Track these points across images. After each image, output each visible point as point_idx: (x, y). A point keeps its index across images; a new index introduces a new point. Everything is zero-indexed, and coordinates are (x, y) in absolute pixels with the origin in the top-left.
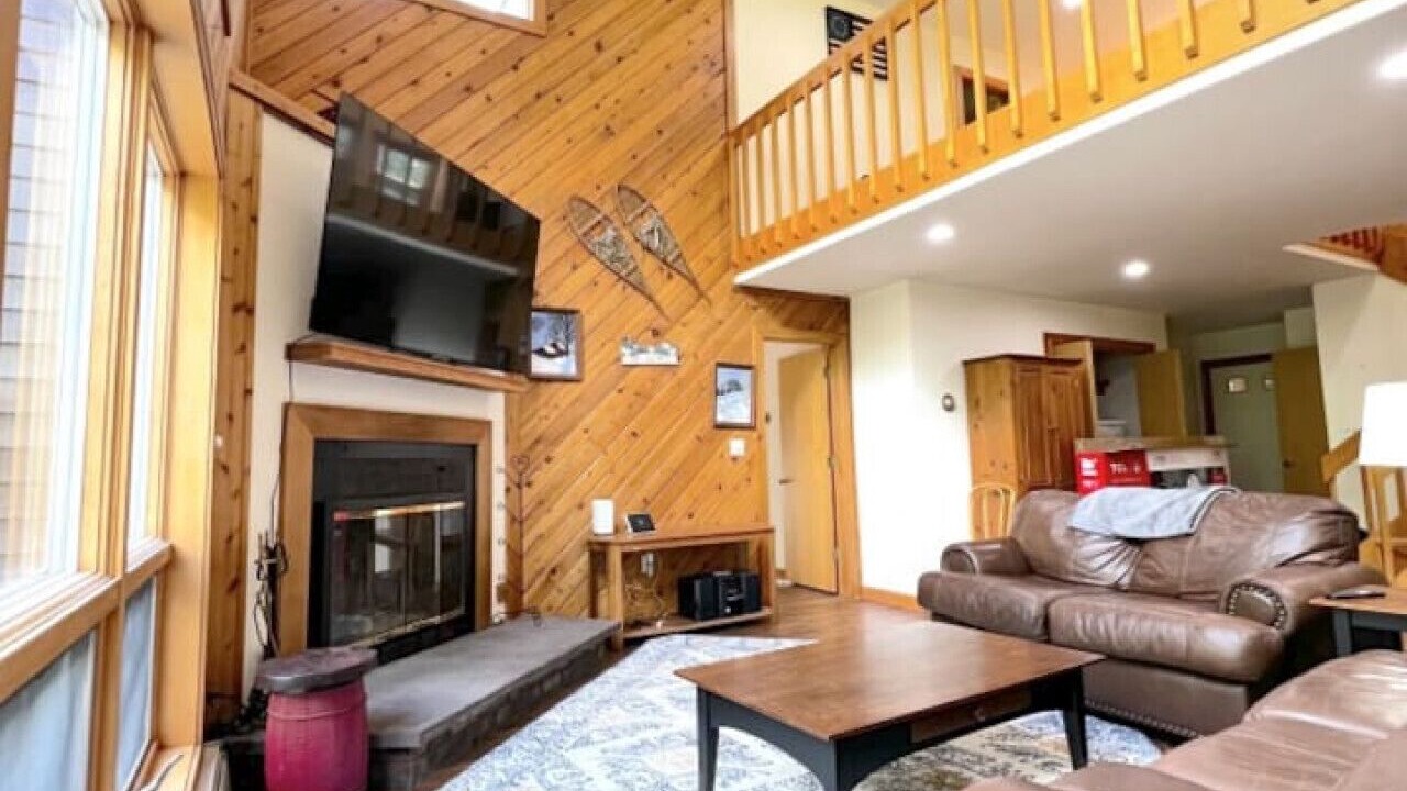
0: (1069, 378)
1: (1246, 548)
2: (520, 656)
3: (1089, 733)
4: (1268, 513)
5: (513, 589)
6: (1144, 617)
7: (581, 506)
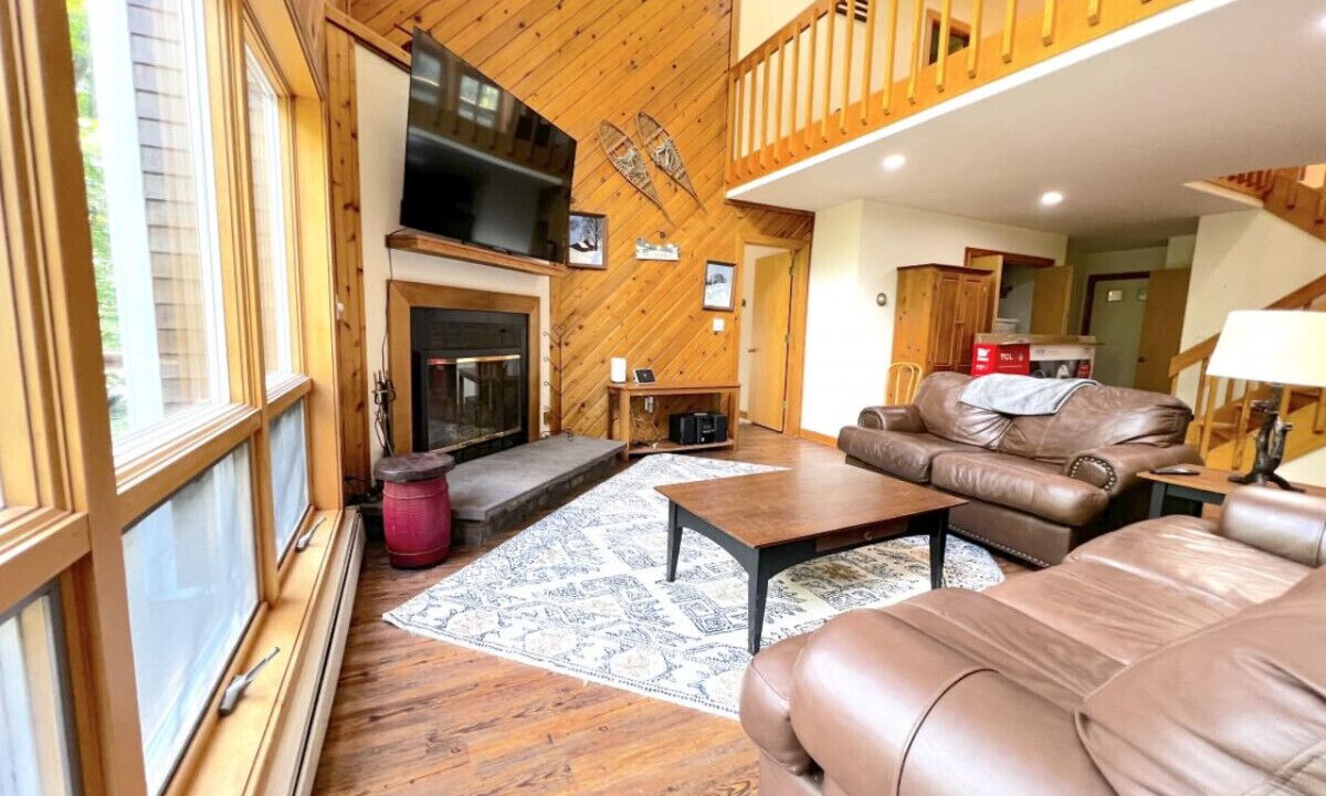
0: (979, 285)
1: (1096, 428)
2: (556, 463)
3: (948, 547)
4: (1119, 403)
5: (555, 417)
6: (1003, 473)
7: (603, 362)
